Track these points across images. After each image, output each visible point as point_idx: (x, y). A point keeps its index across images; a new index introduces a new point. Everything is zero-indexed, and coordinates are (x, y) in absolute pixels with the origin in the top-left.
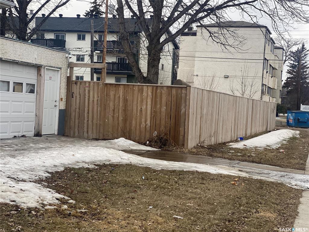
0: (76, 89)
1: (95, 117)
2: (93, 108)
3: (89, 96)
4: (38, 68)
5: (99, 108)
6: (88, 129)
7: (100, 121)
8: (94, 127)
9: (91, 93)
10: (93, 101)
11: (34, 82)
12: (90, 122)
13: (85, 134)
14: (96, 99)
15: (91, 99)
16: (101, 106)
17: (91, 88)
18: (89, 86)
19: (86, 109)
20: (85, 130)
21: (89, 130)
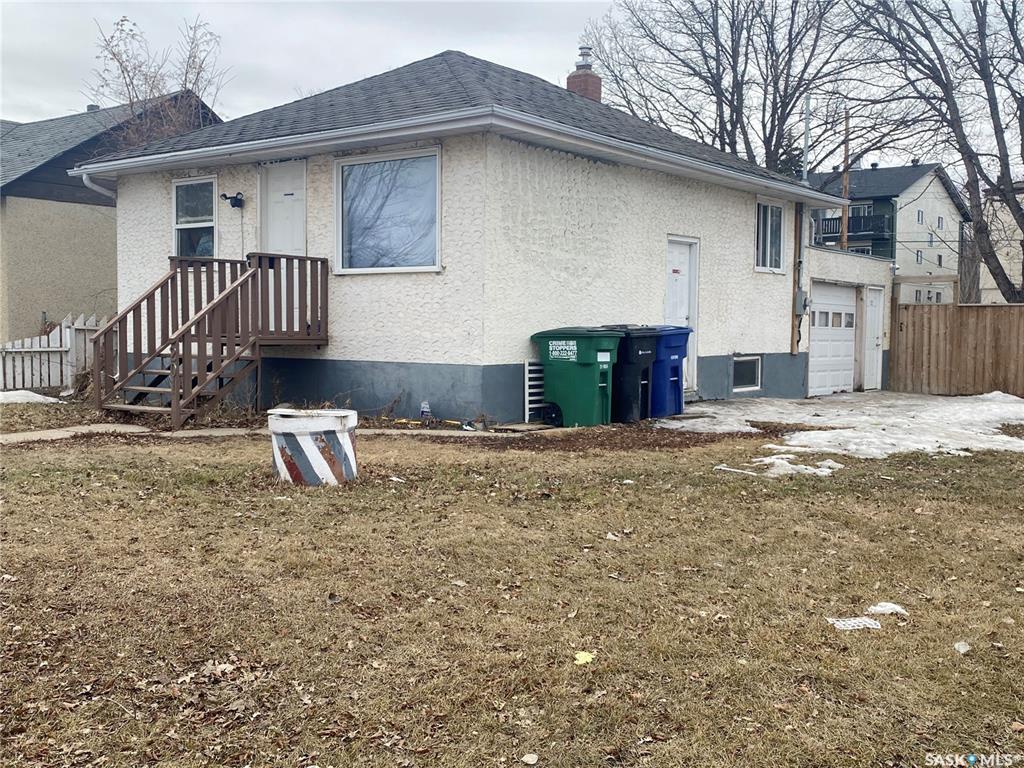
0: (906, 317)
1: (941, 359)
2: (937, 347)
3: (930, 328)
4: (858, 289)
5: (948, 346)
6: (929, 378)
7: (951, 366)
8: (941, 377)
9: (934, 323)
10: (938, 334)
11: (852, 310)
12: (933, 369)
13: (925, 388)
14: (942, 332)
15: (934, 332)
16: (951, 343)
17: (934, 315)
18: (930, 312)
19: (925, 348)
20: (925, 381)
21: (932, 381)
